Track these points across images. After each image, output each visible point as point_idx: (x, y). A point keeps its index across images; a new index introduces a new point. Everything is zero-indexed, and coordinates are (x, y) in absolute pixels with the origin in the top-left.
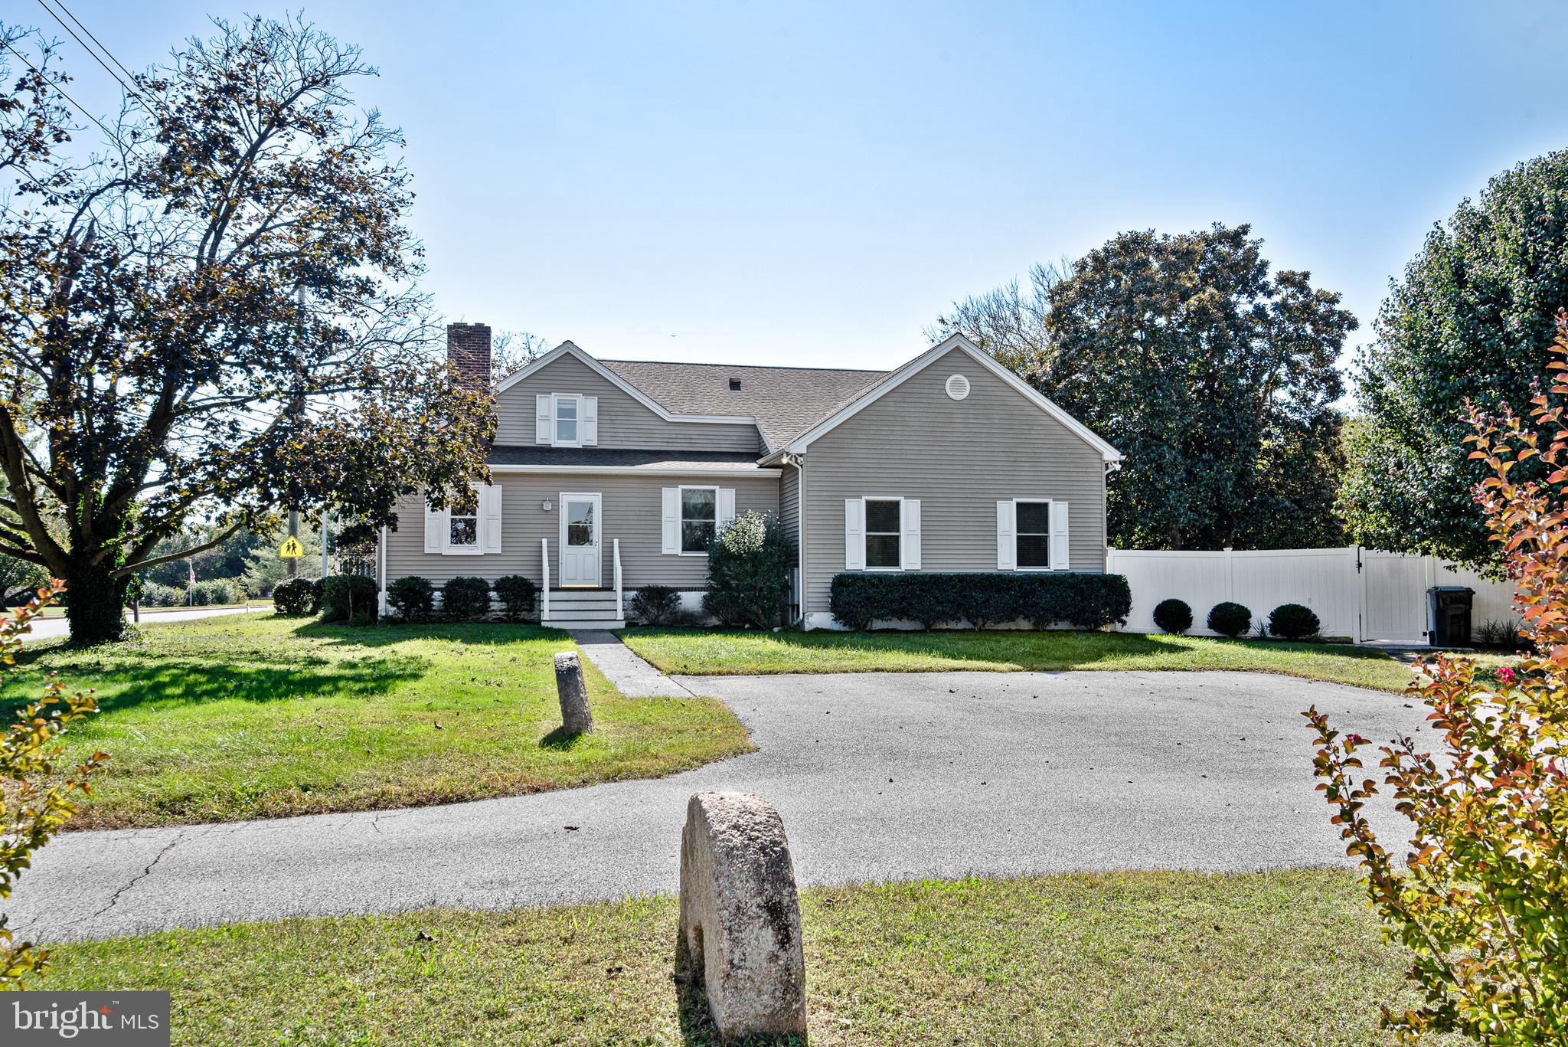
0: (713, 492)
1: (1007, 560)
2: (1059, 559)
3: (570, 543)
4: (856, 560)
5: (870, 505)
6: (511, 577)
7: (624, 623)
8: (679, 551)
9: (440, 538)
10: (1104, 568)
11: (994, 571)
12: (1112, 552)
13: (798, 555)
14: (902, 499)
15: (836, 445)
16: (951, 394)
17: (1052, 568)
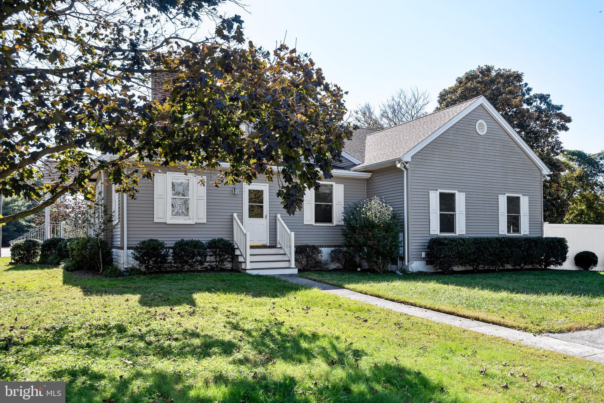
0: (332, 186)
1: (503, 230)
2: (525, 230)
3: (250, 217)
4: (435, 229)
5: (441, 194)
6: (216, 239)
7: (297, 270)
8: (313, 222)
9: (165, 213)
10: (542, 234)
11: (497, 236)
12: (546, 225)
13: (403, 225)
14: (456, 192)
15: (424, 158)
16: (478, 131)
17: (522, 234)
